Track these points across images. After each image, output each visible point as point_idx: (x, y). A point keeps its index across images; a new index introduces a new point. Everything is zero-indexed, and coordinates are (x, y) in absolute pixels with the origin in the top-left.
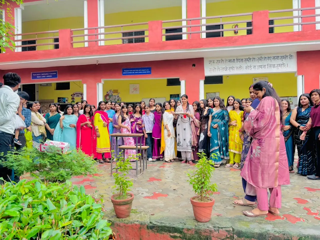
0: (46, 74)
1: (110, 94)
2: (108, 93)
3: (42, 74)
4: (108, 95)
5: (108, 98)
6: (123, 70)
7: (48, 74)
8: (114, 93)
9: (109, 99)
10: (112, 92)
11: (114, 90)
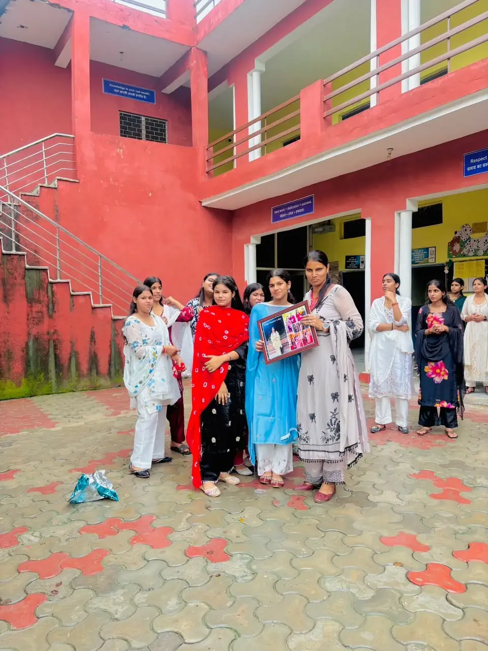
0: (295, 207)
1: (463, 239)
2: (457, 235)
3: (289, 208)
4: (456, 240)
5: (457, 247)
6: (468, 158)
7: (298, 206)
8: (474, 232)
9: (461, 250)
10: (468, 232)
11: (475, 225)
